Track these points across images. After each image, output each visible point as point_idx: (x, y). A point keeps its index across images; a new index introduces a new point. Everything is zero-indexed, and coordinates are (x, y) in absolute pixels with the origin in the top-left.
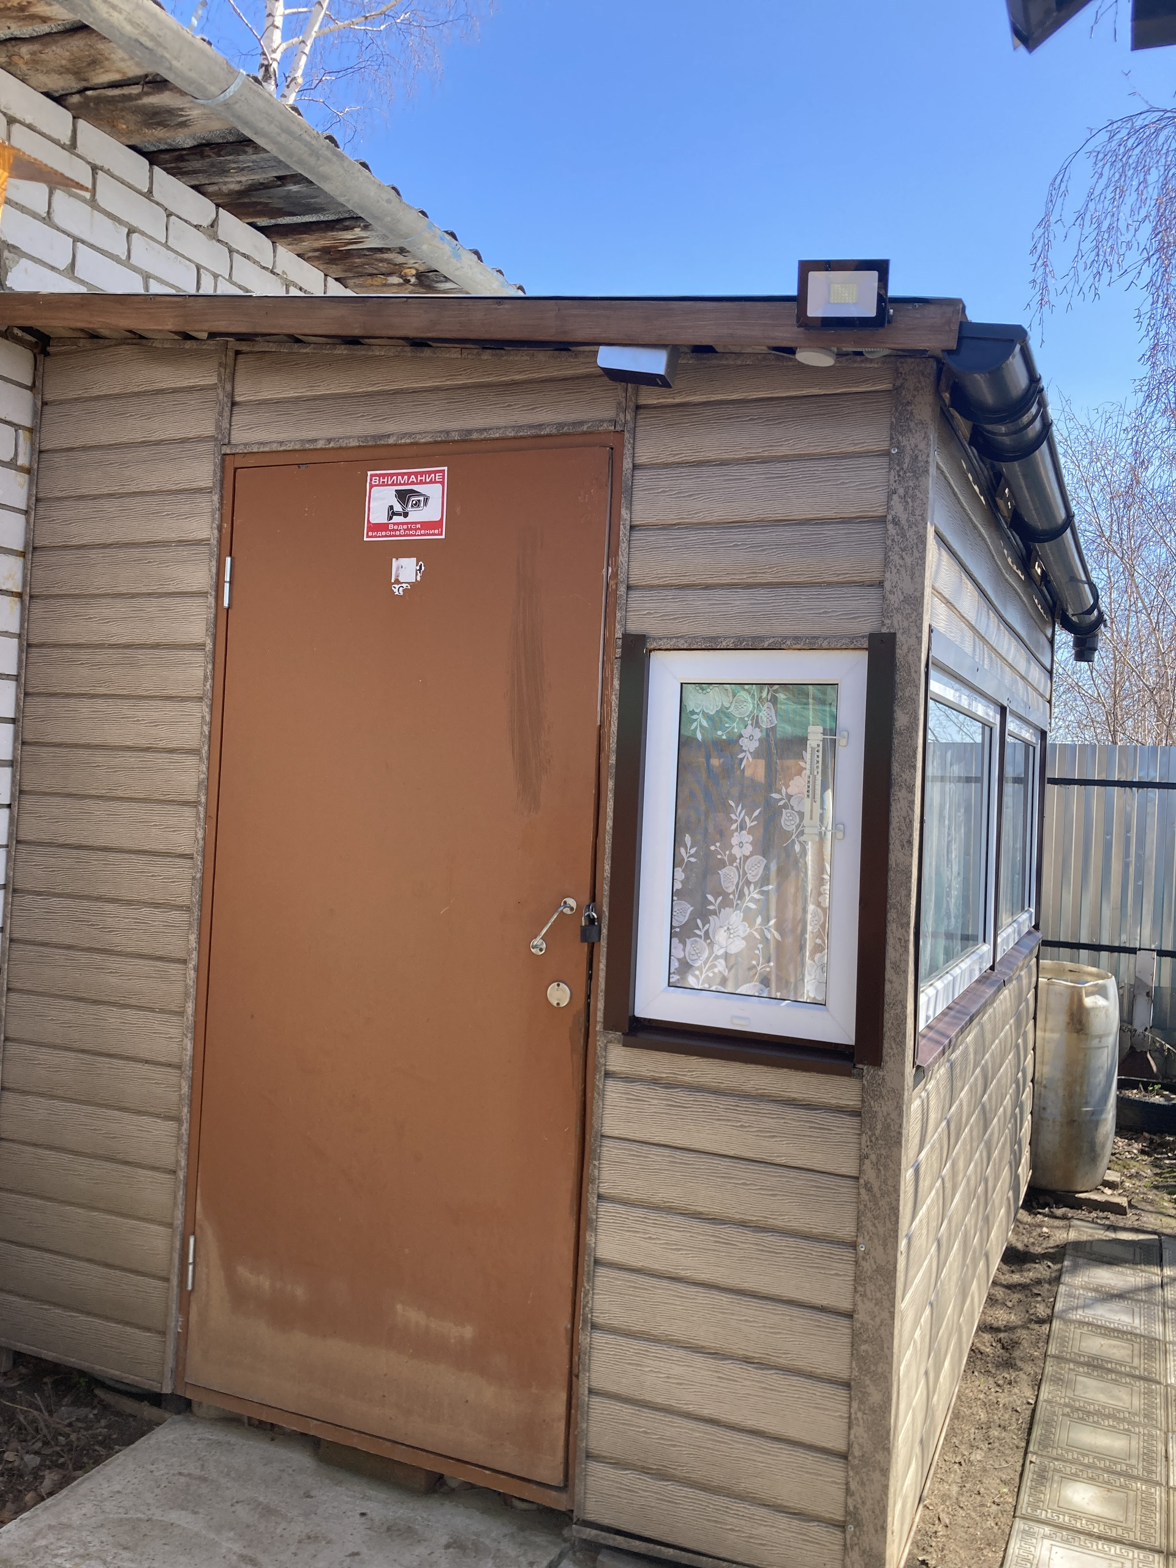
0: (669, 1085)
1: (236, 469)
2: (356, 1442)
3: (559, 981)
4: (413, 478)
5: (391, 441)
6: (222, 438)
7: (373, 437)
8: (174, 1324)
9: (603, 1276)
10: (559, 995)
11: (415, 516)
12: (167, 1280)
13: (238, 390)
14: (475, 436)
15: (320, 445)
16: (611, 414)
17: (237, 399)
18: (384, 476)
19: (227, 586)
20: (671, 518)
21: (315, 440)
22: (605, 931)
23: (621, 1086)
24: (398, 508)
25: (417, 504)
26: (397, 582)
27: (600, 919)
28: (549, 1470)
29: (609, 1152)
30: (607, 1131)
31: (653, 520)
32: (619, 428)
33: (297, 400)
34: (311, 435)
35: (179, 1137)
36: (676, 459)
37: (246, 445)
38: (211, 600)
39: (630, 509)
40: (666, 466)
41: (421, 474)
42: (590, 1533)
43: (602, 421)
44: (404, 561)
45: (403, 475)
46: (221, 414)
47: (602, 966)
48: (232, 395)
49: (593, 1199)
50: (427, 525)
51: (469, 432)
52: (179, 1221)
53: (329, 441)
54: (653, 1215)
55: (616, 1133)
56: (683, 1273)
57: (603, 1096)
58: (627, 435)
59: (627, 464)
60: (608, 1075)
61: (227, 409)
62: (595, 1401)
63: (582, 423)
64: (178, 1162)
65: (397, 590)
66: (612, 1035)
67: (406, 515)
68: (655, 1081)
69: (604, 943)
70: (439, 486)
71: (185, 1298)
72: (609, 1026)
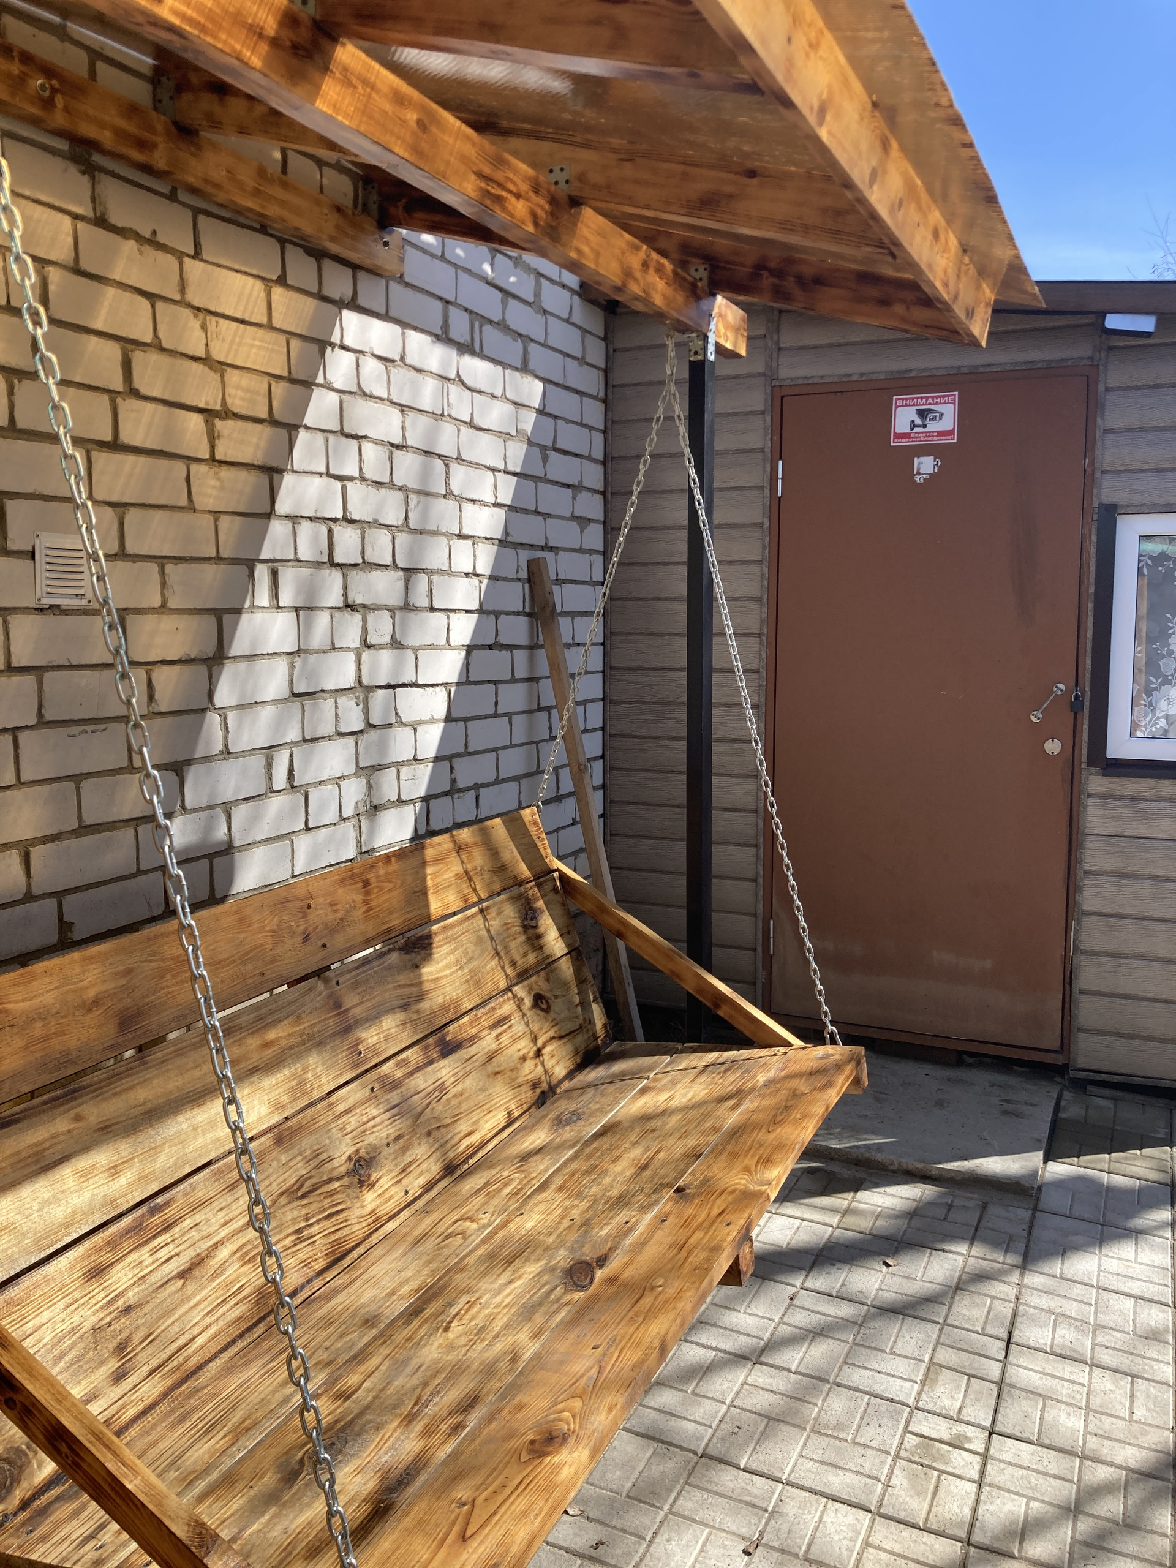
0: (1134, 799)
1: (782, 397)
2: (904, 1038)
3: (1053, 738)
4: (930, 401)
5: (913, 374)
6: (770, 376)
7: (898, 372)
8: (762, 976)
9: (1087, 921)
10: (1053, 747)
11: (932, 427)
12: (755, 950)
13: (782, 339)
14: (981, 370)
15: (855, 378)
16: (1089, 353)
17: (782, 345)
18: (906, 399)
19: (780, 481)
20: (1135, 424)
21: (850, 375)
22: (1087, 704)
23: (1099, 802)
24: (918, 421)
25: (934, 419)
26: (919, 473)
27: (1083, 696)
28: (1051, 1040)
29: (1090, 844)
30: (1087, 831)
31: (1121, 426)
32: (1095, 363)
33: (830, 346)
34: (848, 371)
35: (757, 857)
36: (1140, 384)
37: (792, 379)
38: (767, 492)
39: (1103, 418)
40: (1130, 388)
41: (937, 397)
42: (1083, 1075)
43: (1082, 358)
44: (923, 459)
45: (922, 398)
46: (771, 356)
47: (1086, 726)
48: (778, 343)
49: (1080, 874)
50: (941, 433)
51: (977, 367)
52: (760, 911)
53: (862, 375)
54: (1124, 880)
55: (1096, 832)
56: (1146, 914)
57: (1085, 809)
58: (1101, 368)
59: (1101, 388)
60: (1090, 796)
61: (775, 355)
62: (1082, 997)
63: (1067, 360)
64: (757, 873)
65: (918, 479)
66: (1093, 770)
67: (925, 426)
68: (1122, 797)
69: (1086, 711)
70: (952, 406)
71: (768, 960)
72: (1091, 763)
